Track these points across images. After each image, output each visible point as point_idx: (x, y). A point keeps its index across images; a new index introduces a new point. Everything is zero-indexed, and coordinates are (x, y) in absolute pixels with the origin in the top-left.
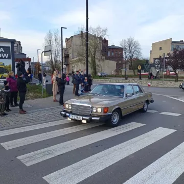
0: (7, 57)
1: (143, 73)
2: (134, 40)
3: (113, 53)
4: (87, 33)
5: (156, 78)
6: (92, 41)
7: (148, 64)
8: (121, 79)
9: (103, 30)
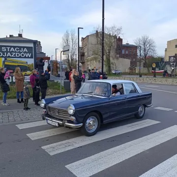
0: (30, 56)
1: (157, 71)
2: (149, 39)
3: (127, 51)
4: (103, 32)
6: (107, 40)
7: (163, 62)
8: (135, 76)
9: (118, 29)
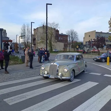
1: (79, 50)
2: (74, 31)
3: (62, 38)
4: (47, 26)
5: (87, 53)
6: (49, 31)
7: (83, 45)
9: (56, 25)
